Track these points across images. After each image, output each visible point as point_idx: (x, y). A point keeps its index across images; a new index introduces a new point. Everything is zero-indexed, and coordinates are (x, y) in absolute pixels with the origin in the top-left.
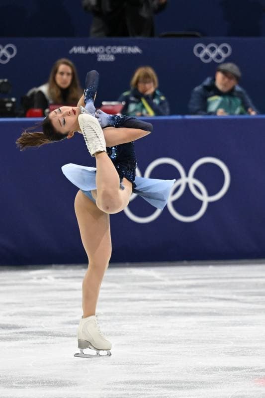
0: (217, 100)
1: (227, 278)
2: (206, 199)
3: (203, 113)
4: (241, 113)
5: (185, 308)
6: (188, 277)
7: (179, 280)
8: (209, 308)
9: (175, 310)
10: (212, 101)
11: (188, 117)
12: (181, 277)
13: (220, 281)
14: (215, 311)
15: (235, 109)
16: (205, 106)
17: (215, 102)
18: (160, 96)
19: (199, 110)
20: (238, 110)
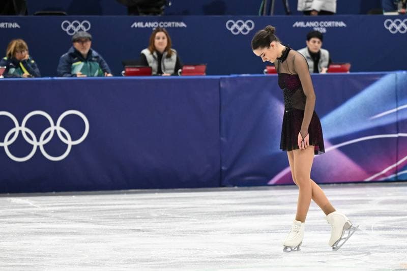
0: (79, 65)
1: (86, 205)
2: (70, 143)
3: (69, 75)
4: (99, 76)
5: (52, 228)
6: (55, 204)
7: (48, 206)
8: (70, 229)
9: (44, 230)
10: (75, 66)
11: (55, 78)
12: (49, 205)
13: (81, 208)
14: (75, 231)
15: (95, 72)
16: (69, 69)
17: (78, 67)
18: (31, 60)
19: (64, 73)
20: (96, 74)
